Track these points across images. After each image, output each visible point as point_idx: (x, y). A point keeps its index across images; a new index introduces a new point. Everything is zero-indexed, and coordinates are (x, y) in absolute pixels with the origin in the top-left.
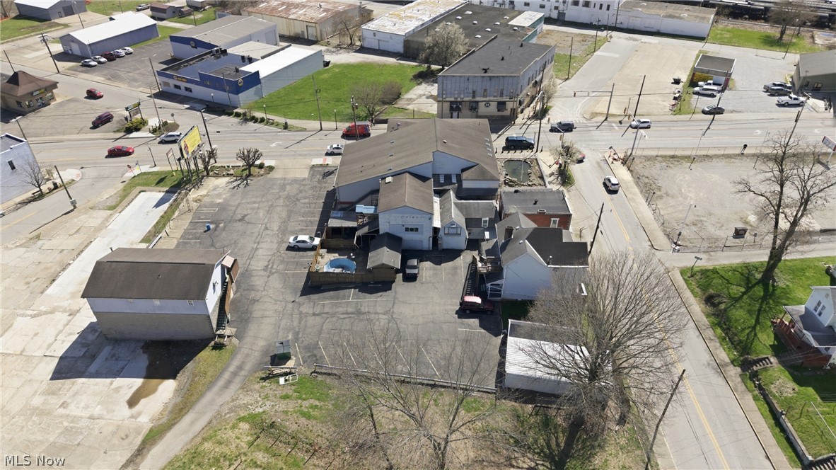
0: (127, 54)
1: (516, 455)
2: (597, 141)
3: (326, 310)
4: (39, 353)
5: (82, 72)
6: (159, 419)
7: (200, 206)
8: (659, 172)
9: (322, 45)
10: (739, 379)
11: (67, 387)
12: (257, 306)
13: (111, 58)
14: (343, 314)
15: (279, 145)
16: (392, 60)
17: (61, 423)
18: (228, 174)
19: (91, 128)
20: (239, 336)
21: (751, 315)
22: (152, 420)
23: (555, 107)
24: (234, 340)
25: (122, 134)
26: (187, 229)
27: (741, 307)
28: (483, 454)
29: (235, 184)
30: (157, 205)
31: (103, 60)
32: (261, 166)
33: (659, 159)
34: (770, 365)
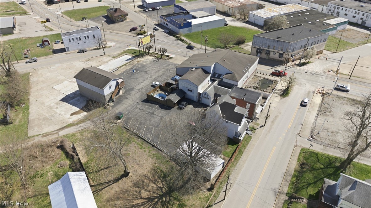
0: (160, 9)
1: (160, 181)
2: (319, 83)
3: (144, 109)
4: (63, 92)
5: (142, 13)
6: (75, 122)
7: (137, 64)
8: (339, 105)
9: (233, 18)
10: (283, 202)
11: (61, 104)
12: (126, 100)
13: (154, 9)
14: (148, 112)
15: (181, 51)
16: (256, 28)
17: (52, 112)
18: (155, 56)
19: (129, 31)
20: (113, 107)
21: (314, 178)
22: (72, 121)
23: (313, 63)
24: (111, 108)
25: (136, 35)
26: (127, 70)
27: (313, 173)
28: (149, 174)
29: (154, 60)
30: (126, 60)
31: (151, 9)
32: (168, 56)
33: (345, 99)
34: (301, 202)
